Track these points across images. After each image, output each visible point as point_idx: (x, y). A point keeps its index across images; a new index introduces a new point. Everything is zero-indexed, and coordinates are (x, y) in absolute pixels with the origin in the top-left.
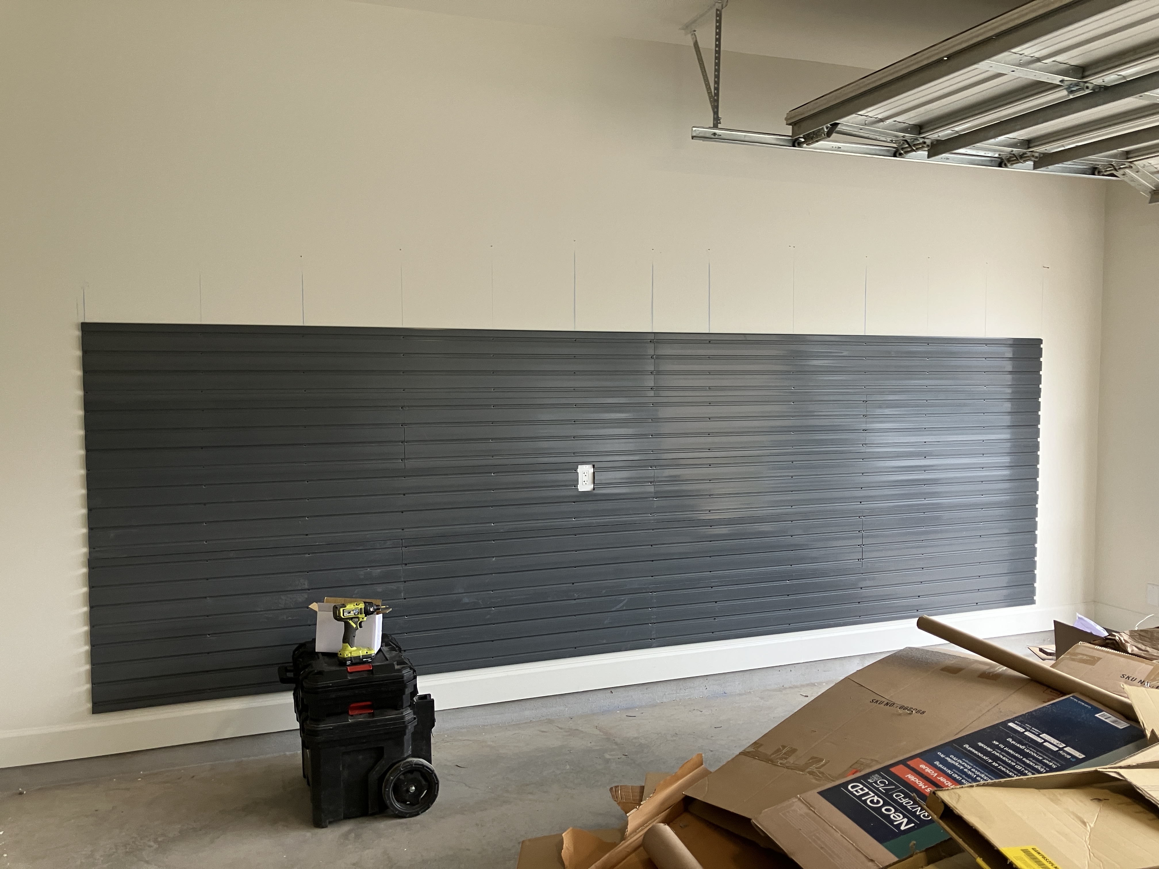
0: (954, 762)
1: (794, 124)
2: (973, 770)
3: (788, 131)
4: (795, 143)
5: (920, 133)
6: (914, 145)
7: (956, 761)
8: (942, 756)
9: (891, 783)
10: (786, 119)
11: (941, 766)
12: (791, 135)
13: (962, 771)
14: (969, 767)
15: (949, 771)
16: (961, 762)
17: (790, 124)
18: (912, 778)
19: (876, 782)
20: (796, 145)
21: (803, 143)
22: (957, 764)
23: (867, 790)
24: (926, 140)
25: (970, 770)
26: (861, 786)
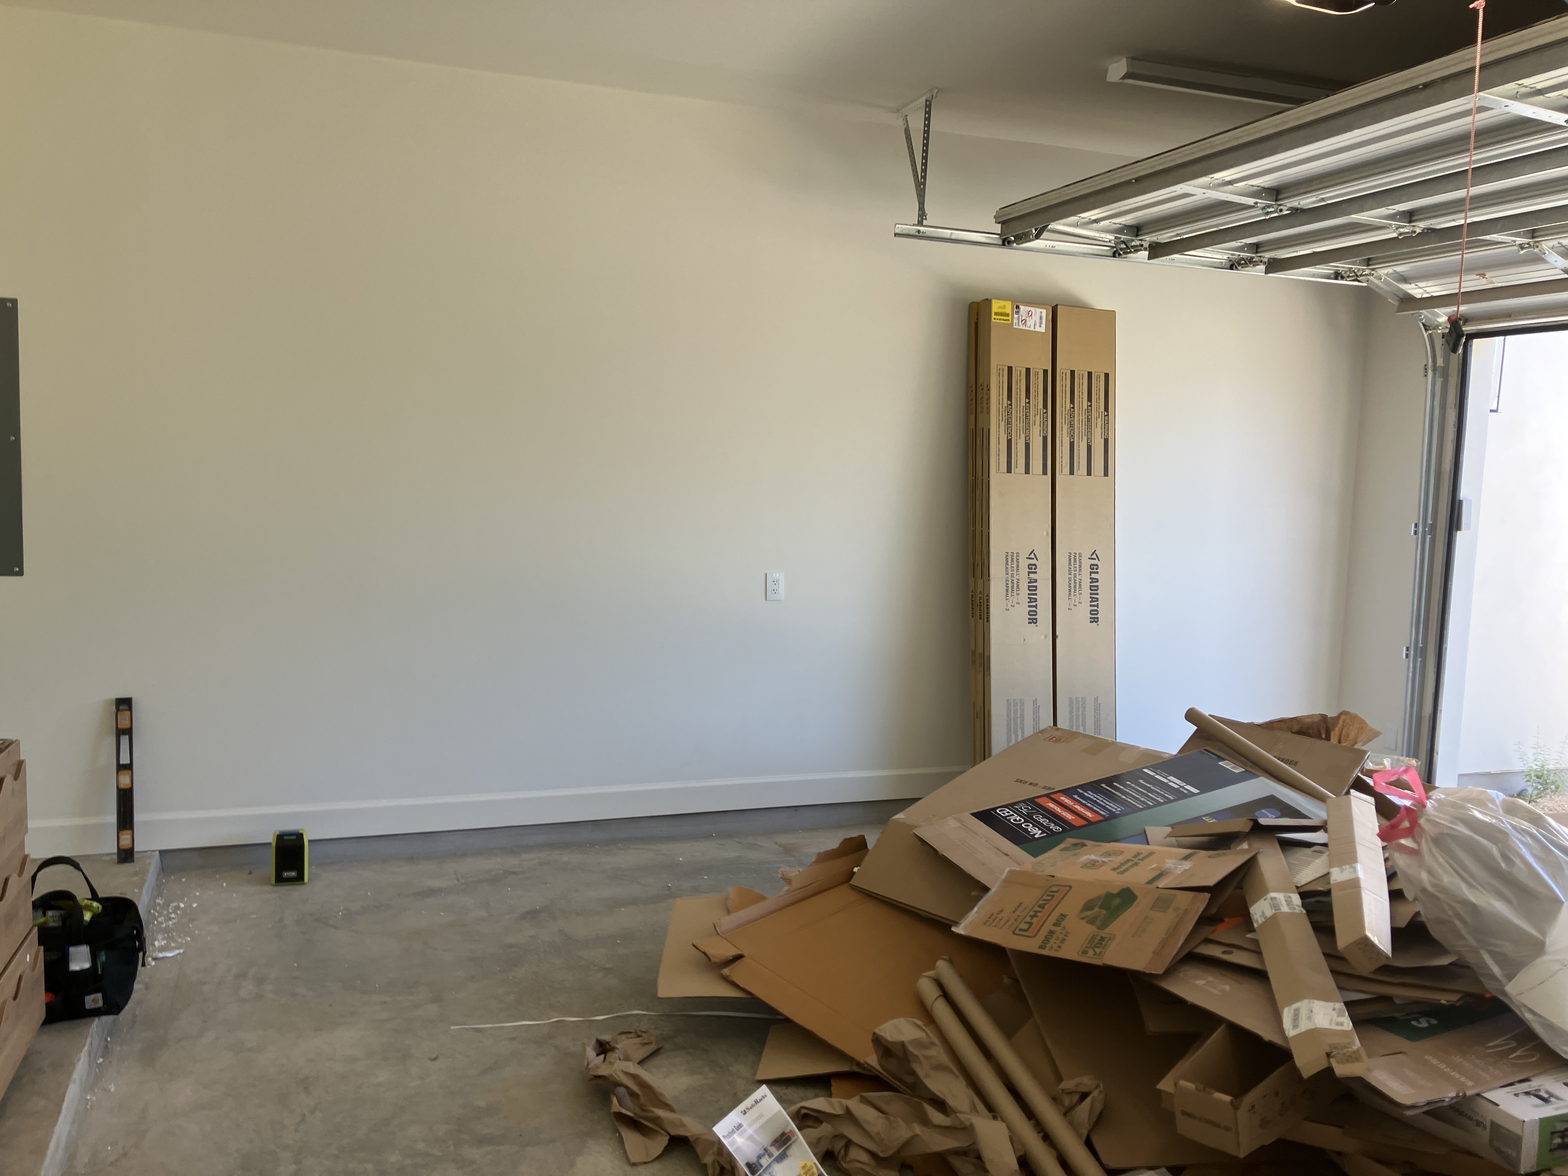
0: (1089, 796)
1: (1003, 223)
2: (1105, 801)
3: (998, 228)
4: (1005, 242)
5: (1137, 235)
6: (1132, 247)
7: (1091, 795)
8: (1081, 792)
9: (1033, 809)
10: (995, 217)
11: (1078, 798)
12: (1000, 232)
13: (1095, 802)
14: (1101, 799)
15: (1084, 802)
16: (1096, 796)
17: (999, 223)
18: (1052, 805)
19: (1021, 809)
20: (1006, 243)
21: (1013, 242)
22: (1092, 797)
23: (1012, 813)
24: (1143, 243)
25: (1102, 801)
26: (1008, 810)
